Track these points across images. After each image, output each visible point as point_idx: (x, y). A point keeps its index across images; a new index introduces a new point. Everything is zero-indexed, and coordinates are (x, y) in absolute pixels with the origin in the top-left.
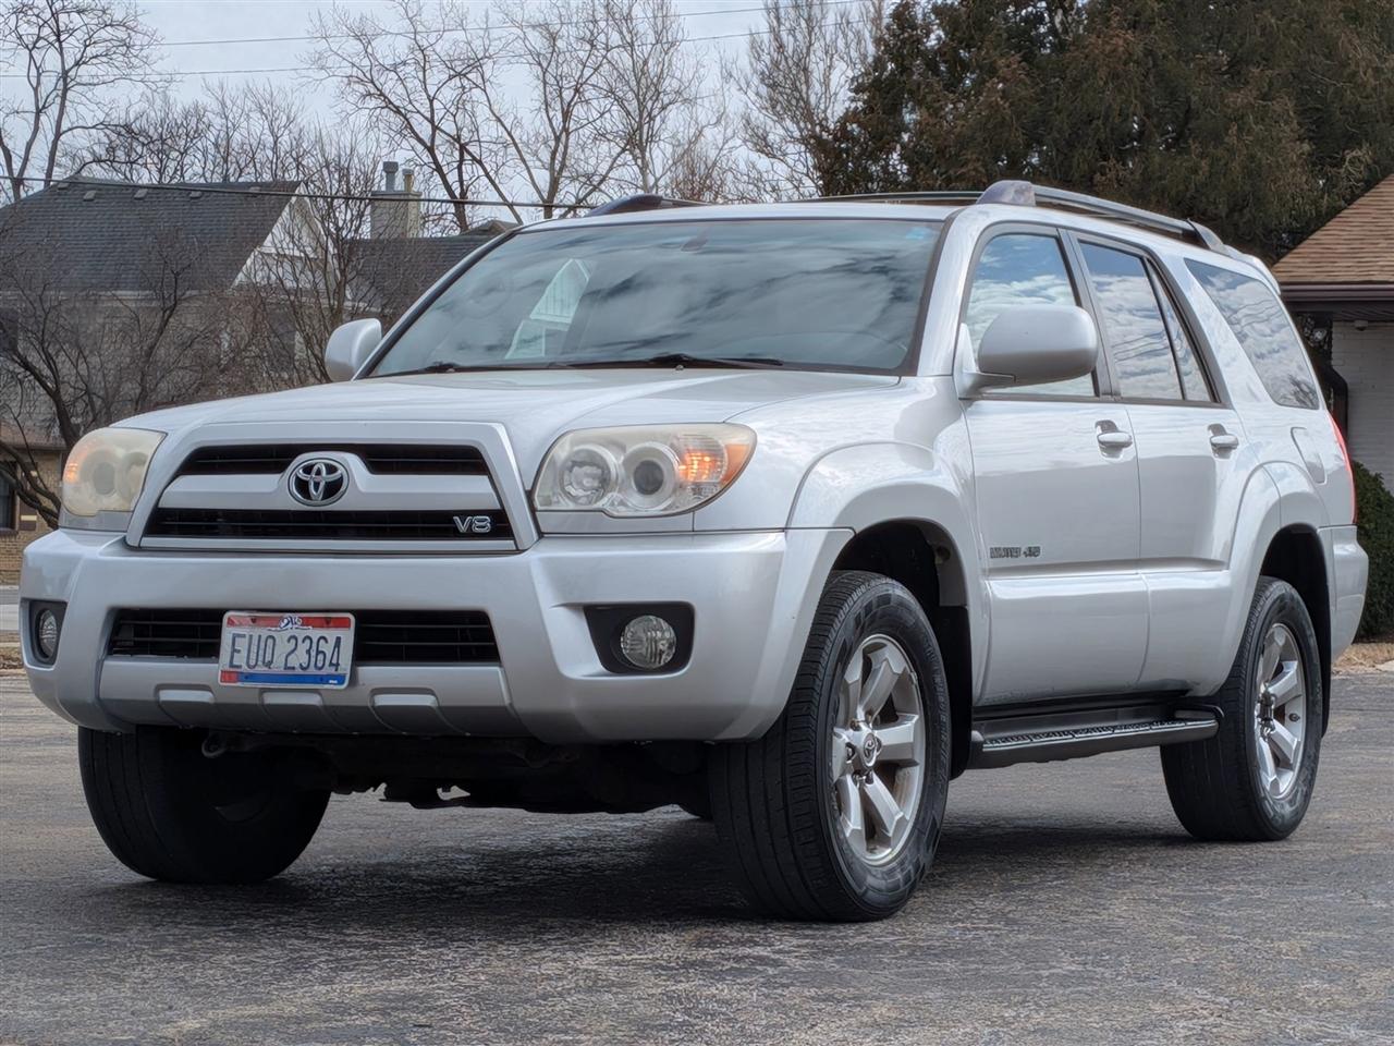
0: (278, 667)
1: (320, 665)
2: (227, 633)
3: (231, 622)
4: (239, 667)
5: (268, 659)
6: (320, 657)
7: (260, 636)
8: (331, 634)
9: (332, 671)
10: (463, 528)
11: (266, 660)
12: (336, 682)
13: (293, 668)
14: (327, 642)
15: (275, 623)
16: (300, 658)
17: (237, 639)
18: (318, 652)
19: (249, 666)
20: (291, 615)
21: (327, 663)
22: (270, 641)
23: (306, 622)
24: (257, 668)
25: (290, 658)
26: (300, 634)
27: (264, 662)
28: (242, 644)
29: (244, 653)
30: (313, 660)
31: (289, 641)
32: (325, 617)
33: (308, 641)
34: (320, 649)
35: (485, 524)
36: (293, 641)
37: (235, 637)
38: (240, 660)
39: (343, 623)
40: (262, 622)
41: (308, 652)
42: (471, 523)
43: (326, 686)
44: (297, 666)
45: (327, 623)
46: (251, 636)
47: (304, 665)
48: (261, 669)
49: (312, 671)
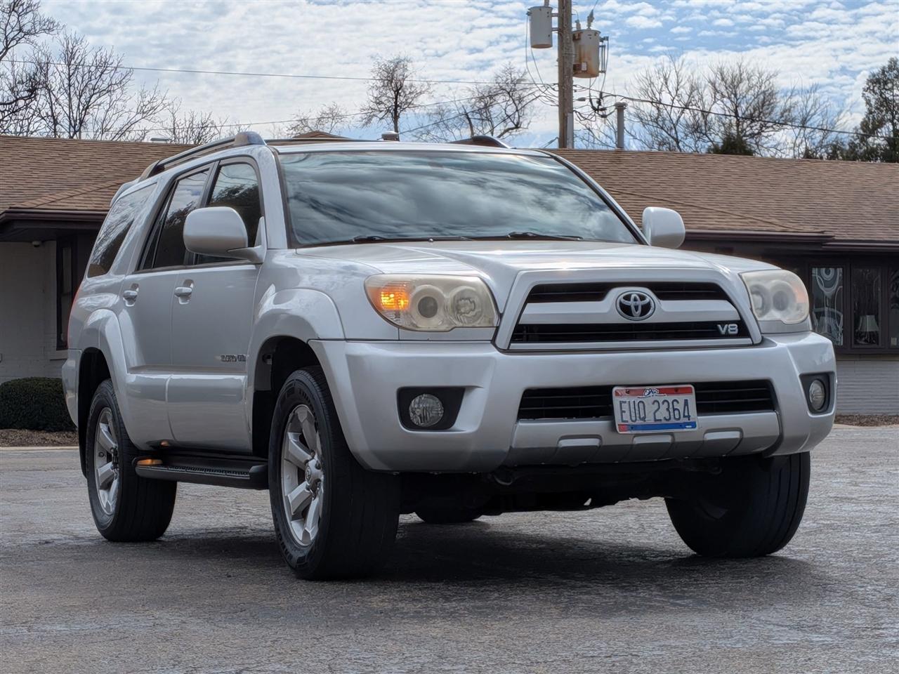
0: (650, 420)
1: (677, 417)
2: (616, 401)
3: (617, 394)
4: (627, 422)
5: (642, 416)
6: (676, 412)
7: (634, 402)
8: (681, 398)
9: (686, 420)
10: (723, 332)
11: (642, 417)
12: (690, 427)
13: (660, 420)
14: (678, 402)
15: (641, 393)
16: (662, 414)
17: (623, 404)
18: (674, 410)
19: (632, 421)
20: (651, 387)
21: (682, 416)
22: (641, 405)
23: (661, 391)
24: (637, 422)
25: (656, 414)
26: (661, 398)
27: (640, 417)
28: (625, 407)
29: (627, 413)
30: (672, 414)
31: (653, 403)
32: (674, 388)
33: (666, 403)
34: (675, 407)
35: (733, 329)
36: (656, 404)
37: (621, 403)
38: (626, 417)
39: (687, 391)
40: (633, 393)
41: (668, 409)
42: (728, 328)
43: (685, 430)
44: (662, 418)
45: (676, 391)
46: (629, 402)
47: (668, 418)
48: (639, 422)
49: (673, 421)
